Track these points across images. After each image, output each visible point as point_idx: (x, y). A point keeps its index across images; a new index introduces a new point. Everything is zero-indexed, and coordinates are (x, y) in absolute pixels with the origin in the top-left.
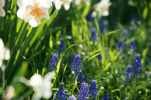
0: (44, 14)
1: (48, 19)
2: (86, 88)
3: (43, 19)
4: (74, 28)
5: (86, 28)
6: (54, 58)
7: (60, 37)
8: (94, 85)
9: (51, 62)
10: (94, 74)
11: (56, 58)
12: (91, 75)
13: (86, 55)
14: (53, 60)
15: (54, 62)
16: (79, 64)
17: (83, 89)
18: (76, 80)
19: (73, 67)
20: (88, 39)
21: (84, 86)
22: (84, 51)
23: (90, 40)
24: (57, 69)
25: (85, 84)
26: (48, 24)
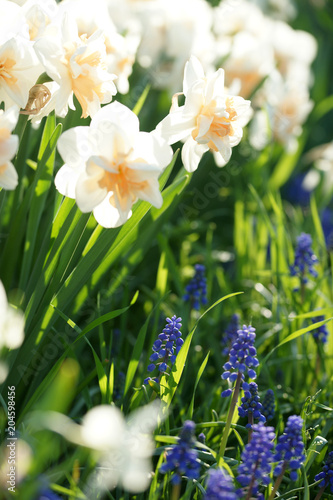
0: (143, 186)
1: (158, 201)
2: (265, 444)
3: (140, 202)
4: (242, 226)
5: (281, 233)
6: (170, 333)
7: (192, 253)
8: (294, 432)
9: (158, 346)
10: (297, 386)
11: (176, 333)
13: (276, 319)
14: (164, 337)
15: (169, 346)
16: (248, 360)
17: (258, 446)
18: (236, 412)
19: (229, 367)
20: (284, 268)
21: (261, 437)
22: (269, 307)
23: (293, 274)
24: (175, 370)
25: (263, 429)
26: (156, 217)
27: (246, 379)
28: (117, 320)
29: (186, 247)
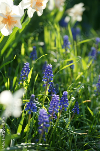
0: (16, 22)
1: (21, 27)
2: (56, 100)
3: (15, 27)
4: (47, 34)
5: (59, 36)
6: (26, 68)
7: (32, 43)
8: (65, 96)
9: (22, 72)
10: (65, 82)
11: (28, 67)
12: (63, 83)
13: (58, 62)
14: (24, 69)
15: (26, 72)
17: (54, 101)
18: (47, 91)
19: (44, 77)
20: (60, 46)
21: (55, 98)
22: (56, 58)
23: (63, 48)
24: (28, 79)
25: (56, 96)
26: (20, 32)
27: (50, 81)
28: (10, 64)
29: (30, 41)
